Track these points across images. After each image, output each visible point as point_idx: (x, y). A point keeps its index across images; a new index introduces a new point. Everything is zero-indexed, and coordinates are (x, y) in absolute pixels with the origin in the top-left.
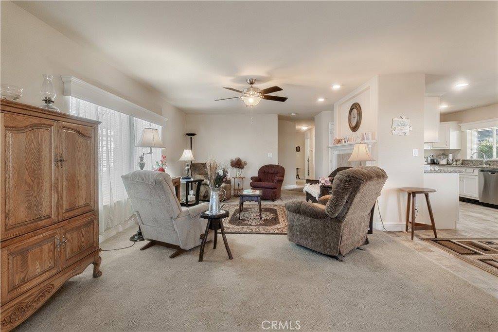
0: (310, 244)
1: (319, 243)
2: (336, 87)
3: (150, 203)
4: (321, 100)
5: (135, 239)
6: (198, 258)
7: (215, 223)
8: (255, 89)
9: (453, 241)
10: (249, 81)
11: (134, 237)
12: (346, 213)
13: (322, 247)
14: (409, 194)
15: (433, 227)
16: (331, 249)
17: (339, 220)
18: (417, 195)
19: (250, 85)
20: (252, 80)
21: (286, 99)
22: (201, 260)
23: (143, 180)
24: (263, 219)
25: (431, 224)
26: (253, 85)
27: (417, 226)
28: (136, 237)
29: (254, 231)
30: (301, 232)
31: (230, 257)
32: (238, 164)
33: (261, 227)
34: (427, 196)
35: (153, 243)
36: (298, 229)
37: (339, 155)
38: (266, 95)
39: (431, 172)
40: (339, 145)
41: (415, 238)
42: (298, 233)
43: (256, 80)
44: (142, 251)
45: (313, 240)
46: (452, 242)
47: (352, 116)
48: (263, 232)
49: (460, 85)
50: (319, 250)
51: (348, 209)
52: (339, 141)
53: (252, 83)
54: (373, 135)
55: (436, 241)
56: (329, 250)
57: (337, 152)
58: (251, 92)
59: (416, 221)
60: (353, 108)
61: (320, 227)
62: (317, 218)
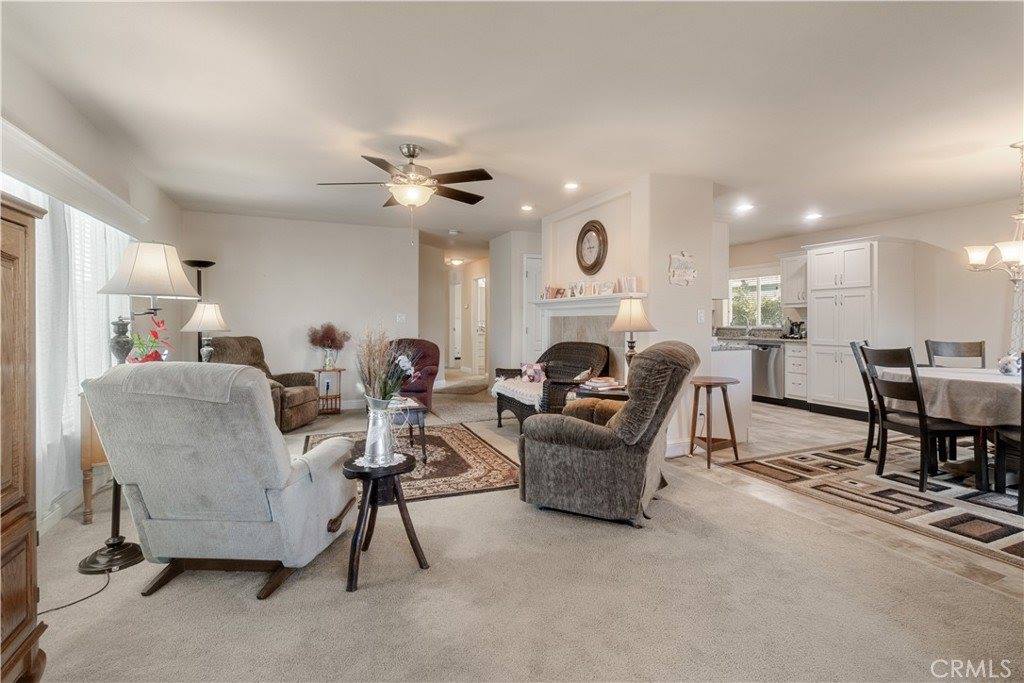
0: (577, 503)
1: (599, 499)
2: (571, 187)
3: (195, 455)
4: (527, 208)
5: (99, 567)
6: (343, 584)
7: (381, 487)
8: (421, 170)
9: (760, 461)
10: (405, 150)
11: (93, 560)
12: (655, 434)
13: (606, 506)
14: (698, 388)
15: (733, 443)
16: (625, 509)
17: (643, 448)
18: (713, 389)
19: (408, 160)
20: (415, 147)
21: (479, 198)
22: (352, 586)
23: (182, 390)
24: (428, 461)
25: (729, 438)
26: (415, 161)
27: (714, 444)
28: (103, 560)
29: (430, 492)
30: (559, 481)
31: (423, 564)
32: (327, 339)
33: (439, 481)
34: (724, 391)
35: (177, 569)
36: (552, 475)
37: (555, 320)
38: (445, 185)
39: (720, 349)
40: (559, 299)
41: (712, 466)
42: (552, 484)
43: (421, 149)
44: (147, 598)
45: (586, 494)
46: (760, 464)
47: (586, 245)
48: (451, 490)
49: (743, 207)
50: (597, 512)
51: (659, 425)
52: (559, 292)
53: (412, 155)
54: (639, 281)
55: (740, 465)
56: (620, 510)
57: (551, 314)
58: (412, 176)
59: (714, 435)
60: (589, 231)
61: (603, 465)
62: (601, 448)
